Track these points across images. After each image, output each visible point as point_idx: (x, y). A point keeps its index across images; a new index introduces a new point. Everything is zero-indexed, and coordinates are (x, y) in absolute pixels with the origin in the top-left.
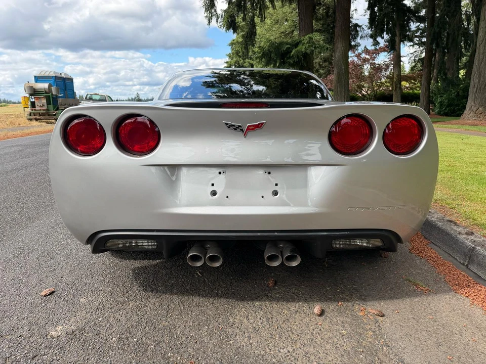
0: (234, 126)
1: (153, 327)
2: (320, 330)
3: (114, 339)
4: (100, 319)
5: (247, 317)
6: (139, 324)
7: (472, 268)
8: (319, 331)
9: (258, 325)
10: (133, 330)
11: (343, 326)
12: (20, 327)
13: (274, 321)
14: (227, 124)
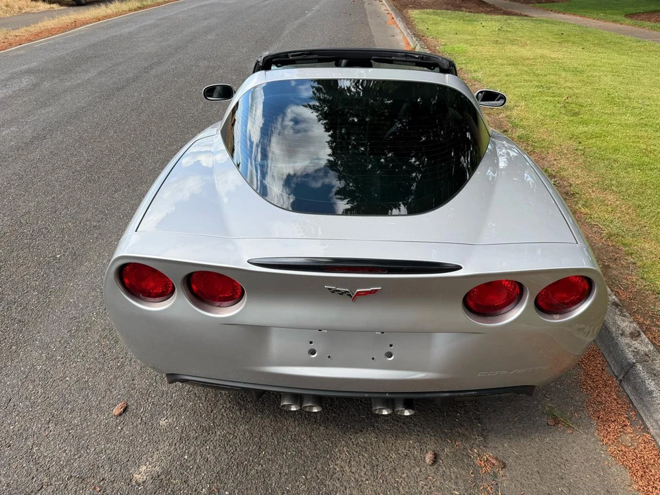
0: (339, 291)
1: (244, 474)
2: (430, 487)
3: (204, 489)
4: (186, 457)
5: (349, 462)
6: (229, 468)
7: (625, 387)
8: (428, 490)
9: (361, 476)
10: (223, 476)
11: (456, 483)
12: (100, 465)
13: (379, 471)
14: (330, 289)
